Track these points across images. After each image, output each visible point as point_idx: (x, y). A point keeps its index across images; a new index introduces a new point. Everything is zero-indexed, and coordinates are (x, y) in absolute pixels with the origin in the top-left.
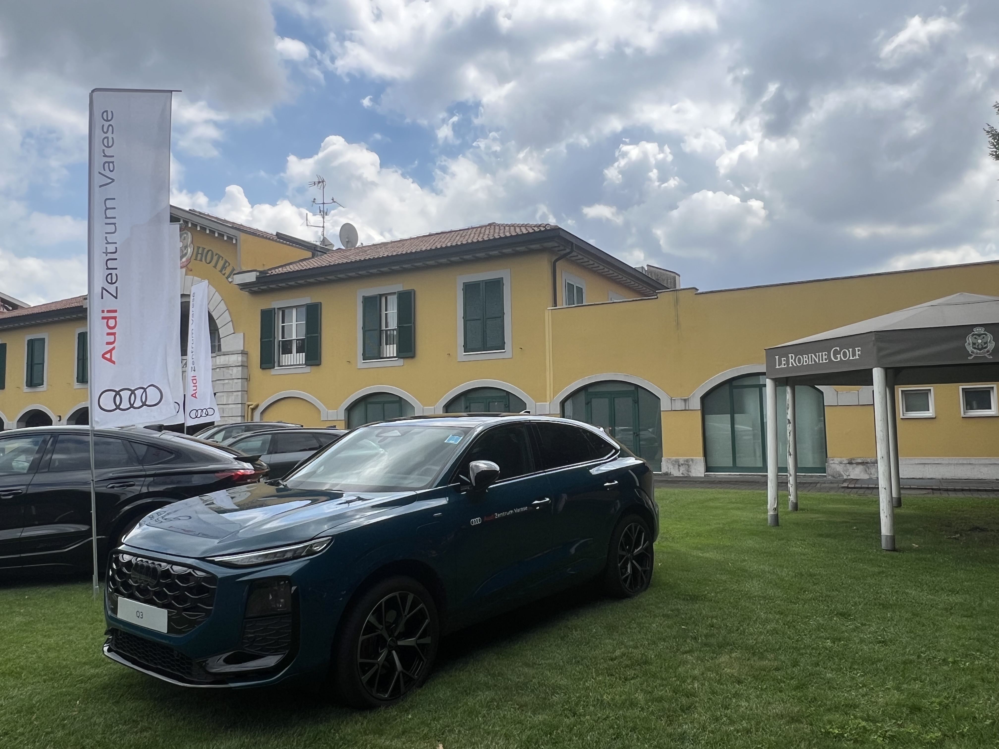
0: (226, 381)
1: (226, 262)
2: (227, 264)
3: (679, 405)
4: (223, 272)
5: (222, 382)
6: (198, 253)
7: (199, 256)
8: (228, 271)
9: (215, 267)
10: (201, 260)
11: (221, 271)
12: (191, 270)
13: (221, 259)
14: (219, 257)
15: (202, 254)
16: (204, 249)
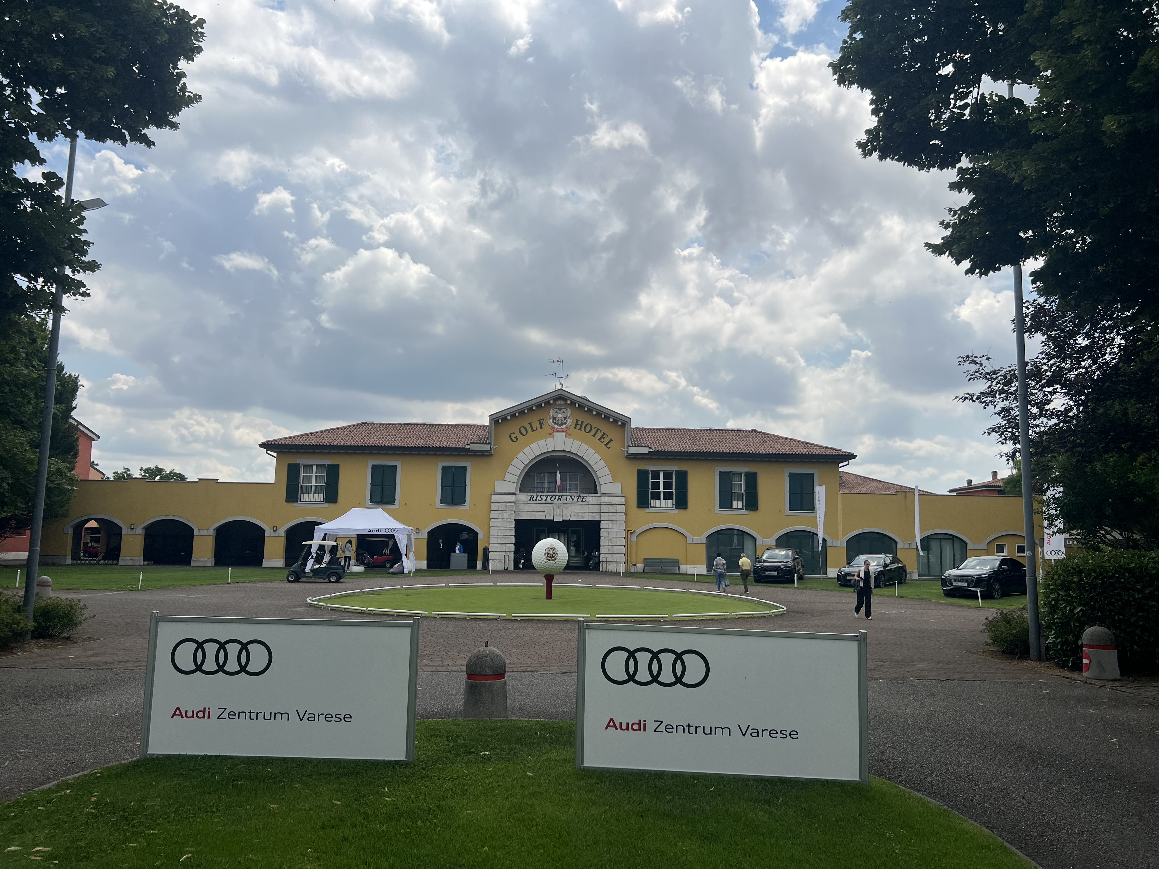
0: (611, 514)
1: (604, 434)
2: (605, 436)
3: (907, 546)
4: (602, 440)
5: (607, 514)
6: (577, 424)
7: (578, 427)
8: (606, 440)
9: (594, 436)
10: (580, 429)
11: (600, 440)
12: (570, 435)
13: (599, 431)
14: (598, 429)
15: (581, 425)
16: (582, 422)
